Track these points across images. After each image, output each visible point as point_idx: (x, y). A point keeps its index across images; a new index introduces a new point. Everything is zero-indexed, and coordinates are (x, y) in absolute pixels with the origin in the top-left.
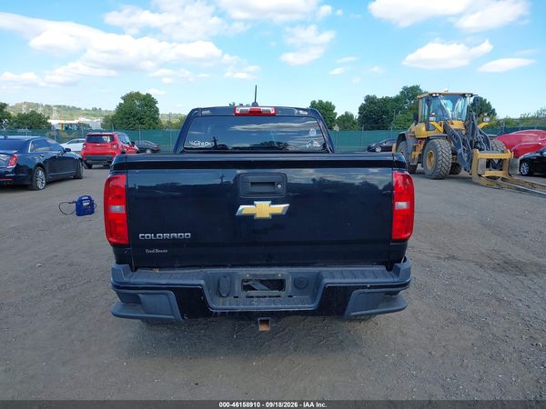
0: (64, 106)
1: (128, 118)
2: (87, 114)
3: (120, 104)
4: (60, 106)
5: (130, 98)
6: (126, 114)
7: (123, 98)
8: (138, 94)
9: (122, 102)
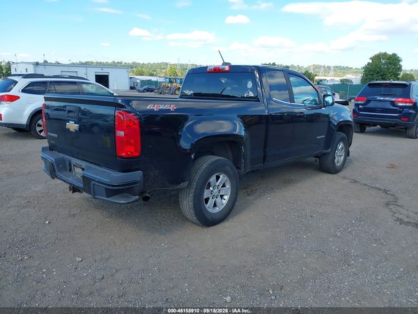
0: (340, 67)
1: (373, 74)
2: (356, 72)
3: (369, 64)
4: (337, 67)
5: (377, 58)
6: (371, 71)
7: (371, 59)
8: (385, 54)
9: (371, 61)
